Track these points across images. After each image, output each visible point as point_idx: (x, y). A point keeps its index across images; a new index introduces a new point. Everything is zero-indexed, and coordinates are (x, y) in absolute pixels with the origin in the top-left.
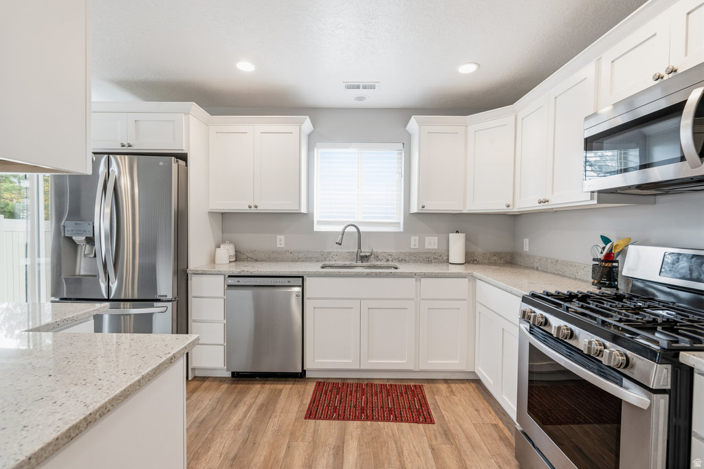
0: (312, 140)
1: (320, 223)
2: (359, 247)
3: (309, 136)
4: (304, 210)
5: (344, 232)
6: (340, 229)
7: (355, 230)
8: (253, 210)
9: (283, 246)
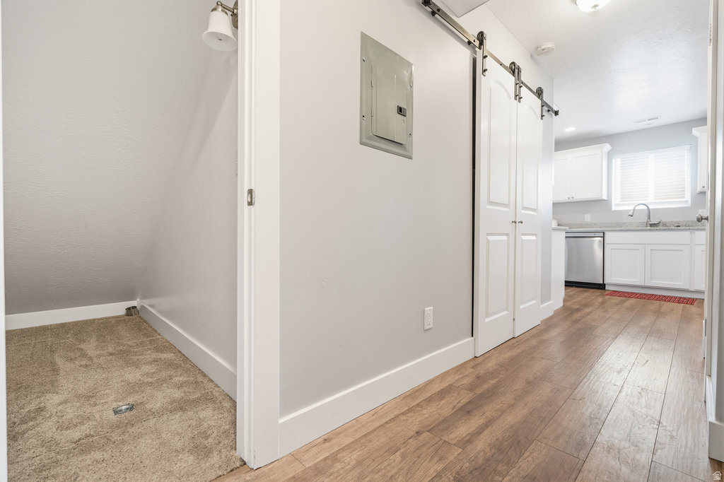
0: (610, 156)
1: (616, 205)
2: (649, 218)
3: (609, 152)
4: (605, 197)
5: (634, 210)
6: (632, 208)
7: (646, 208)
8: (571, 200)
9: (589, 220)
